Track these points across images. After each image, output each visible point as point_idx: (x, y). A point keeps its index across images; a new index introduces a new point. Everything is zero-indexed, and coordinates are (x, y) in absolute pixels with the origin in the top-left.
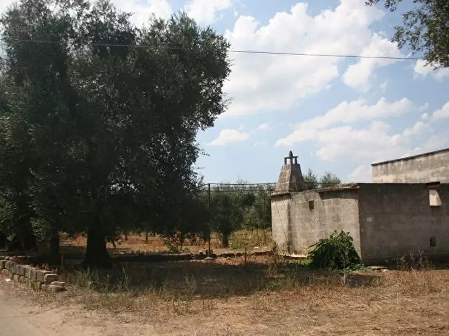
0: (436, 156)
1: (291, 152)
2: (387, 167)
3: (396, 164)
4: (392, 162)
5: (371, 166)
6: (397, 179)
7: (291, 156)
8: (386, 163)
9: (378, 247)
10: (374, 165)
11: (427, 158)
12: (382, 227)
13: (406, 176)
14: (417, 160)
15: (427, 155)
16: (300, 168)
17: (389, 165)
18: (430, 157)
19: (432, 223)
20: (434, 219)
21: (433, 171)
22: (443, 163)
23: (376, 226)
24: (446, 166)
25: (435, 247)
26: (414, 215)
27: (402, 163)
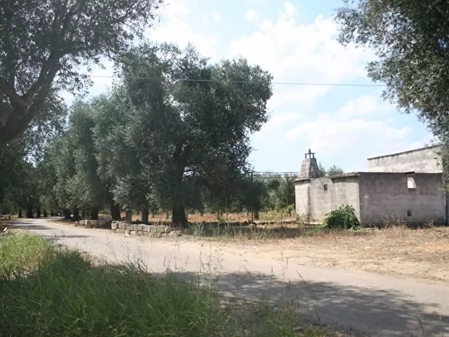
1: (310, 149)
2: (379, 161)
3: (386, 159)
4: (383, 157)
5: (367, 160)
6: (386, 170)
7: (310, 153)
8: (378, 158)
9: (372, 216)
10: (369, 159)
11: (407, 155)
12: (374, 202)
13: (392, 167)
14: (401, 156)
15: (408, 152)
17: (380, 159)
18: (410, 154)
19: (409, 200)
20: (410, 197)
21: (412, 164)
22: (418, 158)
23: (371, 201)
24: (421, 161)
25: (411, 217)
26: (397, 194)
27: (390, 158)
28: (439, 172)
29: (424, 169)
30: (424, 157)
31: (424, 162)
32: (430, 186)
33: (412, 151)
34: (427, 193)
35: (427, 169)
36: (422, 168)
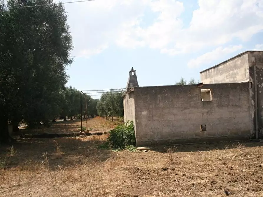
0: (228, 63)
1: (132, 68)
2: (206, 73)
3: (210, 71)
4: (209, 70)
5: (200, 73)
6: (211, 82)
7: (132, 70)
8: (206, 71)
9: (152, 133)
10: (201, 73)
11: (224, 65)
12: (155, 118)
13: (215, 79)
14: (220, 67)
15: (224, 63)
16: (136, 78)
17: (207, 72)
18: (225, 65)
19: (203, 114)
21: (227, 74)
22: (231, 68)
23: (150, 118)
24: (233, 70)
25: (205, 132)
26: (185, 108)
27: (213, 70)
28: (246, 81)
29: (235, 79)
30: (236, 67)
31: (235, 71)
32: (231, 97)
33: (226, 62)
34: (228, 106)
35: (238, 79)
36: (234, 78)
